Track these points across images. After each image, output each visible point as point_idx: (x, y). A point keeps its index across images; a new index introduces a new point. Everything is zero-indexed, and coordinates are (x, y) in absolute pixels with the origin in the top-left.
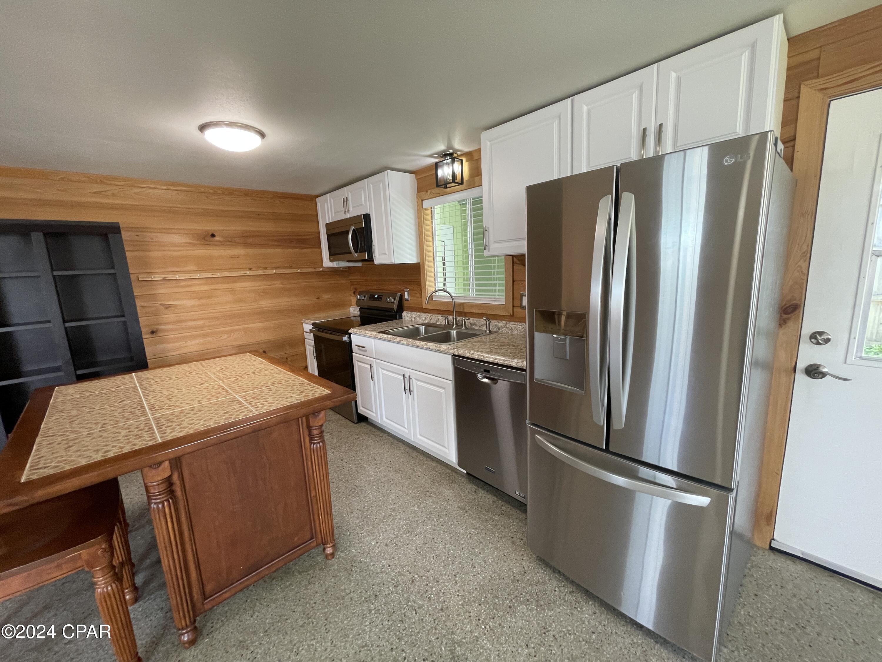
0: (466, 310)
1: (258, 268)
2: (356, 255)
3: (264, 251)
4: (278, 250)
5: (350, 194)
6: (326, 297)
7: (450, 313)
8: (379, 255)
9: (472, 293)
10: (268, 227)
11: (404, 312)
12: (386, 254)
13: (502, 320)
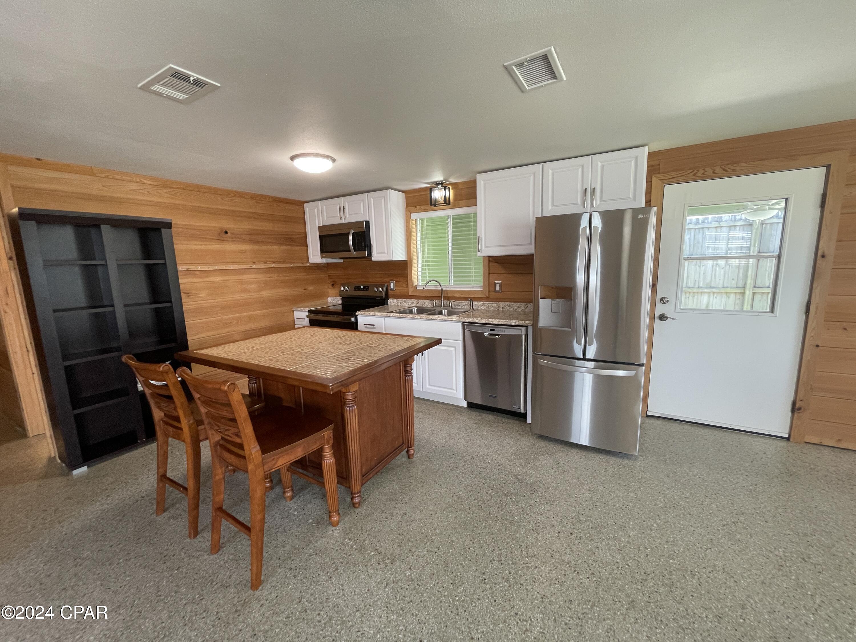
0: (449, 295)
1: (259, 262)
2: (355, 253)
3: (264, 247)
4: (275, 247)
5: (347, 203)
6: (311, 288)
7: (439, 298)
8: (377, 253)
9: (451, 283)
10: (268, 226)
11: (390, 299)
12: (384, 253)
13: (480, 301)
